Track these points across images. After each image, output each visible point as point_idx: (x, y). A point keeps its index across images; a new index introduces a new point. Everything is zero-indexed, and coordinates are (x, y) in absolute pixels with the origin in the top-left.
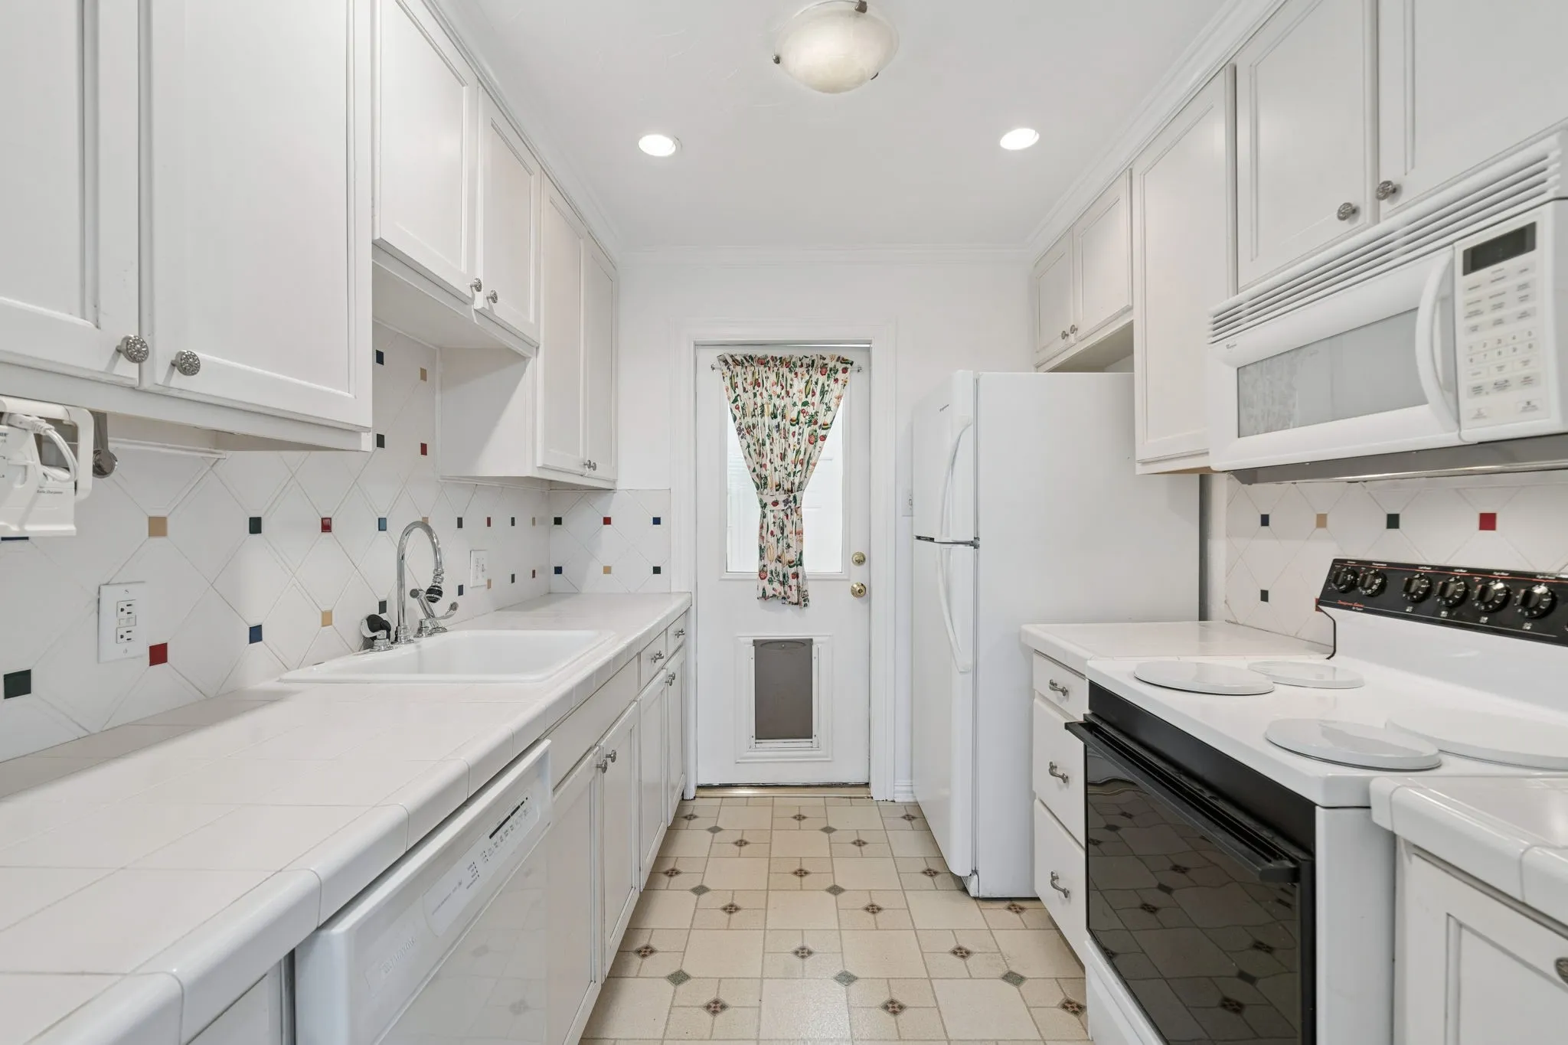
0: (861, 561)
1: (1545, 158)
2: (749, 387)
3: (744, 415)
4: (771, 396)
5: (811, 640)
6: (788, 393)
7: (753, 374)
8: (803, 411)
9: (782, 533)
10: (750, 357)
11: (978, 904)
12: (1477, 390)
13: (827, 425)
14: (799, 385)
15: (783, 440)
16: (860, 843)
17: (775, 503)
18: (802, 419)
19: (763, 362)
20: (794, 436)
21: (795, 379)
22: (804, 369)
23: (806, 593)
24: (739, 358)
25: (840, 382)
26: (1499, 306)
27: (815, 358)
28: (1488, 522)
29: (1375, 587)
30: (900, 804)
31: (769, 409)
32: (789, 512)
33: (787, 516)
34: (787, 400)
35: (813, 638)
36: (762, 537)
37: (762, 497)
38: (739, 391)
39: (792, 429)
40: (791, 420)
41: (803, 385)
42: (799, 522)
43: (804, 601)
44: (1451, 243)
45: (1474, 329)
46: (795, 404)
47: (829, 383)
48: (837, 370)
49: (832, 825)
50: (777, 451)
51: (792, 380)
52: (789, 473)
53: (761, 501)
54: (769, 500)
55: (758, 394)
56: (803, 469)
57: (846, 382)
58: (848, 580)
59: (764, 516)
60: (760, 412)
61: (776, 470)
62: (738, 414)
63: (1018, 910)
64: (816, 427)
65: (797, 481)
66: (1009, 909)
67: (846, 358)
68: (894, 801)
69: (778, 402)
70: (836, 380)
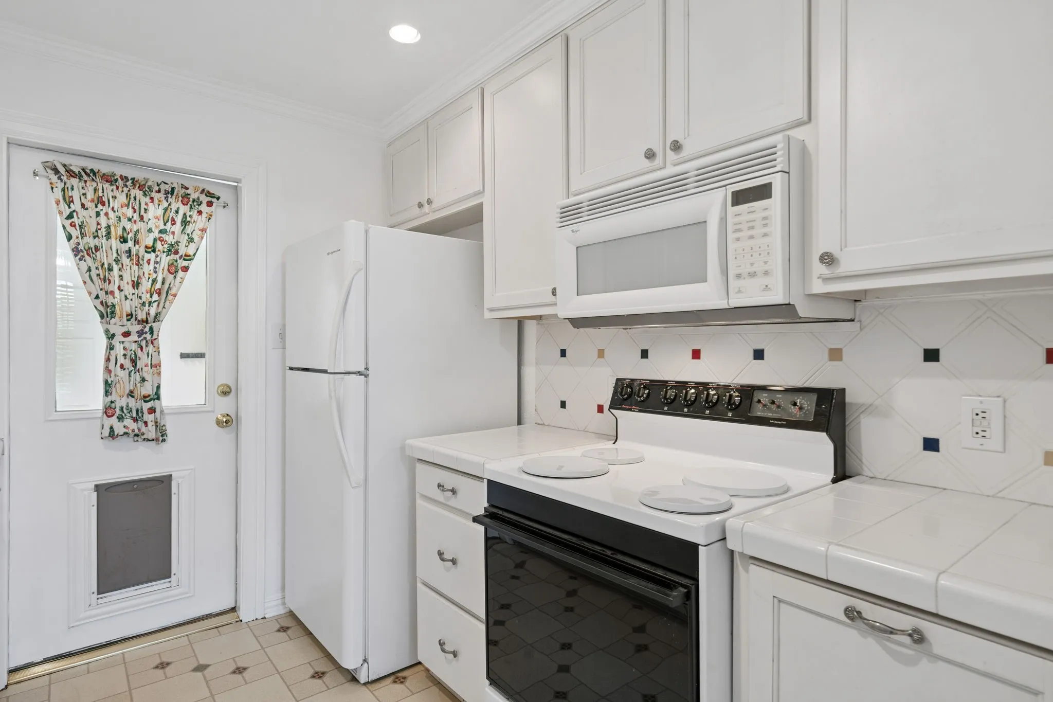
0: (226, 392)
1: (776, 147)
2: (90, 203)
3: (83, 235)
4: (120, 218)
5: (170, 476)
6: (142, 218)
7: (95, 190)
8: (161, 239)
9: (135, 366)
10: (92, 170)
11: (368, 688)
12: (739, 276)
13: (190, 256)
14: (154, 212)
15: (135, 268)
16: (239, 671)
17: (127, 334)
18: (159, 246)
19: (110, 179)
20: (149, 264)
21: (151, 205)
22: (161, 196)
23: (164, 428)
24: (76, 170)
25: (204, 215)
26: (752, 228)
27: (175, 185)
28: (696, 354)
29: (645, 396)
30: (271, 619)
31: (116, 232)
32: (143, 344)
33: (142, 348)
34: (140, 225)
35: (173, 473)
36: (108, 370)
37: (109, 327)
38: (76, 206)
39: (147, 256)
40: (146, 247)
41: (160, 212)
42: (155, 354)
43: (162, 436)
44: (725, 186)
45: (738, 239)
46: (150, 231)
47: (191, 213)
48: (201, 203)
49: (203, 662)
50: (127, 277)
51: (146, 204)
52: (144, 302)
53: (107, 331)
54: (118, 330)
55: (102, 213)
56: (160, 299)
57: (211, 215)
58: (213, 412)
59: (111, 347)
60: (104, 234)
61: (126, 298)
62: (75, 233)
63: (402, 680)
64: (177, 257)
65: (153, 312)
66: (395, 682)
67: (212, 191)
68: (264, 618)
69: (128, 226)
70: (200, 213)
